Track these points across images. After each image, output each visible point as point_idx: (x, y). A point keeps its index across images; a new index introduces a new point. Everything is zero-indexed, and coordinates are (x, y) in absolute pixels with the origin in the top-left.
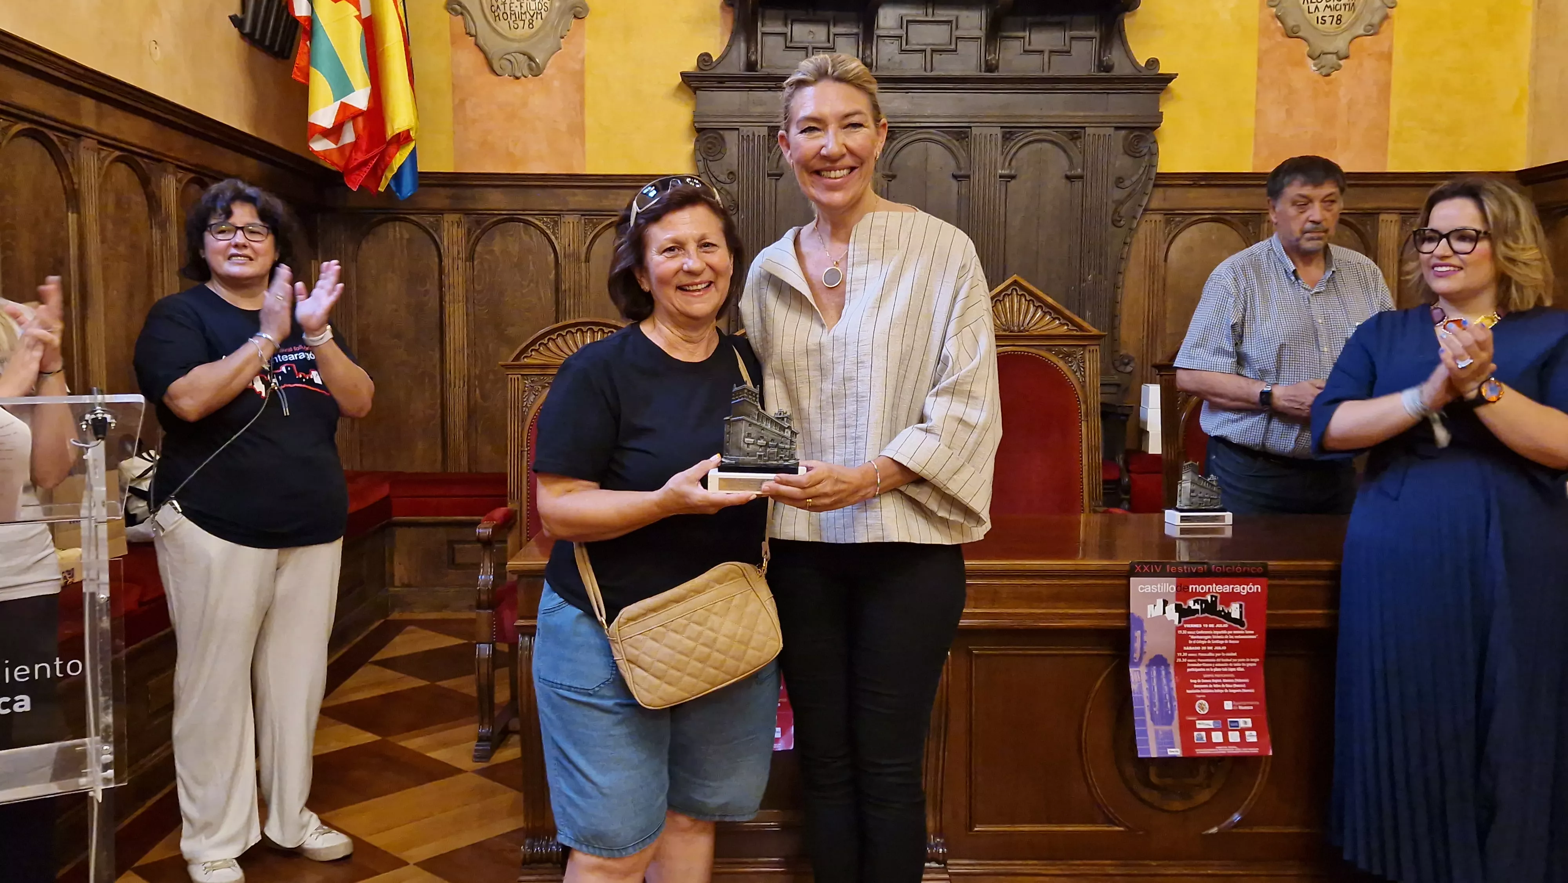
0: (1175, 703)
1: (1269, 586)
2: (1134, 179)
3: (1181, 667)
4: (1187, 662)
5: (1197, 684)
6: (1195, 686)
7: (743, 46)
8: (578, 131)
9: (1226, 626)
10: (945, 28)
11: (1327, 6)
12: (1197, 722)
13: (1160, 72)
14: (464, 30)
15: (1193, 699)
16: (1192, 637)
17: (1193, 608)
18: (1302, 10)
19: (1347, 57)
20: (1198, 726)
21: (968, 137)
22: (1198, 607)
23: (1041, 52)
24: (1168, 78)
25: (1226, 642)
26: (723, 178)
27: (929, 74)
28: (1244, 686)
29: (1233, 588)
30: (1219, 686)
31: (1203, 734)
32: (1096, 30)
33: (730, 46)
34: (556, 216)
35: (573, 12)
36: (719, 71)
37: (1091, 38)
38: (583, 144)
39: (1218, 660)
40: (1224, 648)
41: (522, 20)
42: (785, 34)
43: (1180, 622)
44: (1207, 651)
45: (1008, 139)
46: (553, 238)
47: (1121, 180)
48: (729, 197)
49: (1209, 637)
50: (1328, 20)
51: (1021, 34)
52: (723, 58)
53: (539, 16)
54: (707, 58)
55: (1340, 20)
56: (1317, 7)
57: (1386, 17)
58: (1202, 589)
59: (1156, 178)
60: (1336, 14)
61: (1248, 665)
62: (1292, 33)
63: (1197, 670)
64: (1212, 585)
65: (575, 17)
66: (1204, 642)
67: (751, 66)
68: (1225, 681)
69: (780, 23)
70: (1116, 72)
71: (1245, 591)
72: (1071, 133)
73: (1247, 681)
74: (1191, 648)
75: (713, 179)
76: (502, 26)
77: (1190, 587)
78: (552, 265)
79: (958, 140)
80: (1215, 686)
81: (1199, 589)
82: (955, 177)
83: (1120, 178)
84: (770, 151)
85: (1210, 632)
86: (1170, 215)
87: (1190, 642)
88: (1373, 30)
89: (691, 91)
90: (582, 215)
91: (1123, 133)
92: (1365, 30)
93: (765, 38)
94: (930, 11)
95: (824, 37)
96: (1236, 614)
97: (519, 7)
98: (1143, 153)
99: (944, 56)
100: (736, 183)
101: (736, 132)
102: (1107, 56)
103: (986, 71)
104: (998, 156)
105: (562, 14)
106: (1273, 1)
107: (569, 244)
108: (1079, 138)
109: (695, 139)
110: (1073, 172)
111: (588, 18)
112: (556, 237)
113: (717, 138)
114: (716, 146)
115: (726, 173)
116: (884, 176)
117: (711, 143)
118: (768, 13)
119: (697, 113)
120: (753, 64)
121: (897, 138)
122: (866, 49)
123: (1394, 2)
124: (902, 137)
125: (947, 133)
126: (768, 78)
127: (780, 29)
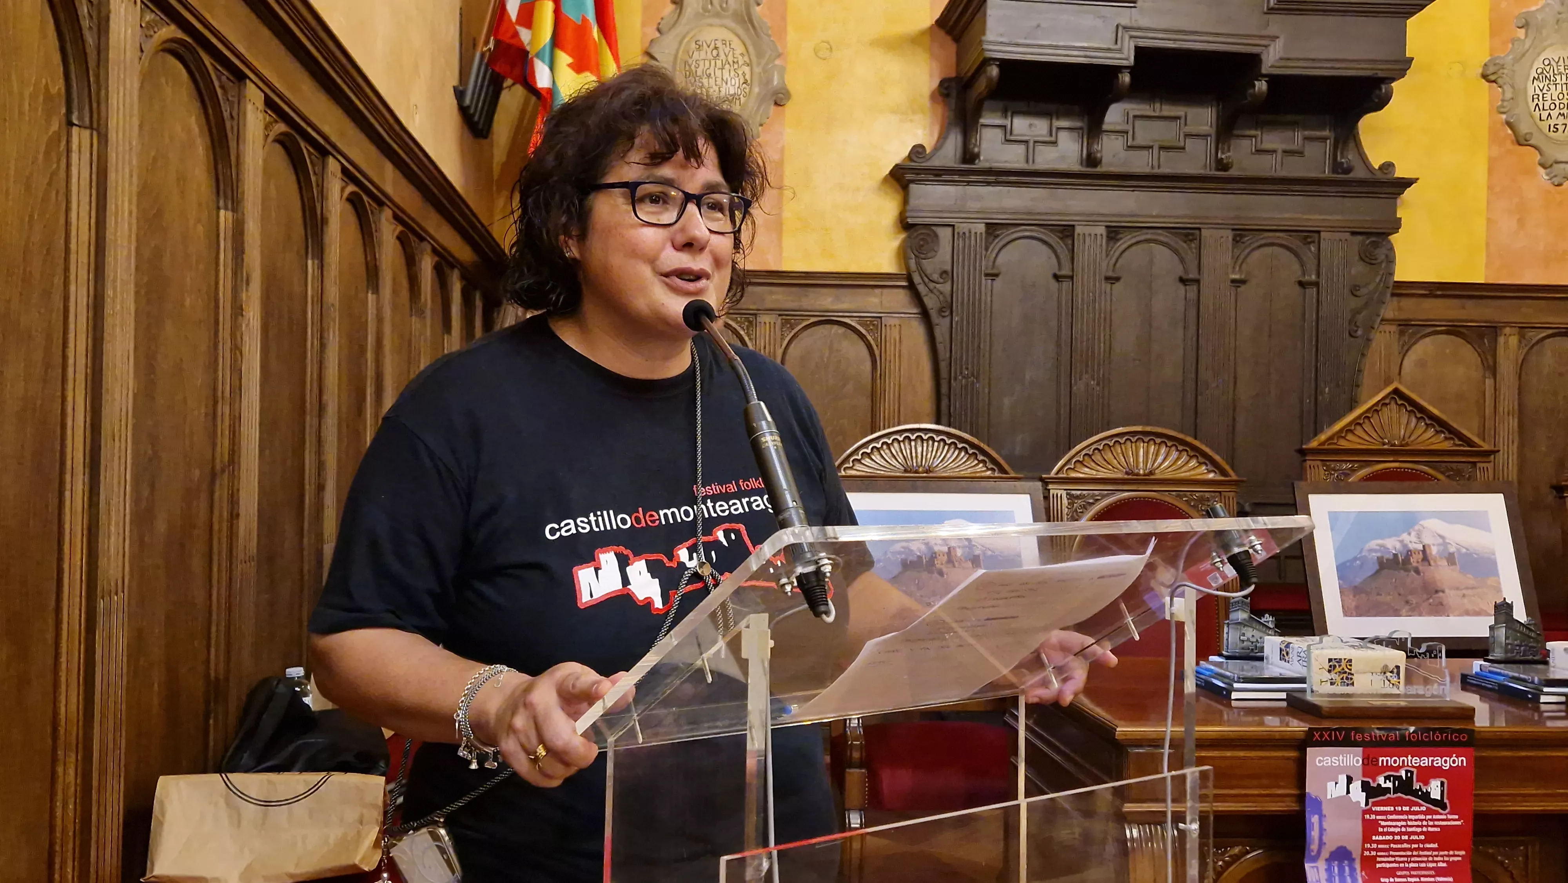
2: (1371, 287)
7: (958, 136)
8: (775, 225)
10: (1173, 125)
11: (1560, 114)
13: (1396, 176)
18: (1533, 117)
21: (1197, 239)
23: (1274, 152)
26: (935, 277)
27: (1156, 171)
32: (1330, 131)
33: (942, 136)
34: (750, 316)
35: (774, 98)
36: (934, 163)
37: (1324, 139)
38: (779, 239)
42: (1005, 127)
45: (1237, 242)
46: (746, 339)
47: (1357, 288)
48: (941, 298)
50: (1561, 128)
51: (1253, 132)
52: (937, 149)
53: (738, 102)
54: (920, 150)
56: (1549, 114)
59: (1394, 286)
62: (1521, 141)
65: (776, 104)
67: (968, 158)
69: (999, 114)
70: (1351, 175)
72: (1306, 237)
75: (925, 279)
79: (1185, 242)
82: (1182, 280)
83: (1356, 286)
84: (987, 249)
86: (1404, 325)
89: (899, 186)
90: (780, 315)
91: (1360, 238)
93: (985, 130)
94: (1158, 106)
95: (1046, 131)
97: (717, 91)
98: (1379, 261)
99: (1172, 153)
100: (949, 283)
101: (950, 229)
102: (1342, 157)
103: (1218, 169)
104: (1229, 260)
105: (762, 100)
106: (1503, 107)
107: (765, 348)
108: (1313, 242)
109: (903, 236)
110: (1307, 278)
111: (790, 108)
112: (750, 339)
113: (929, 235)
114: (928, 243)
115: (939, 272)
116: (1107, 279)
117: (922, 239)
118: (987, 104)
119: (908, 208)
120: (969, 156)
121: (1121, 239)
122: (1093, 143)
124: (1126, 238)
125: (1173, 234)
126: (989, 172)
127: (999, 121)
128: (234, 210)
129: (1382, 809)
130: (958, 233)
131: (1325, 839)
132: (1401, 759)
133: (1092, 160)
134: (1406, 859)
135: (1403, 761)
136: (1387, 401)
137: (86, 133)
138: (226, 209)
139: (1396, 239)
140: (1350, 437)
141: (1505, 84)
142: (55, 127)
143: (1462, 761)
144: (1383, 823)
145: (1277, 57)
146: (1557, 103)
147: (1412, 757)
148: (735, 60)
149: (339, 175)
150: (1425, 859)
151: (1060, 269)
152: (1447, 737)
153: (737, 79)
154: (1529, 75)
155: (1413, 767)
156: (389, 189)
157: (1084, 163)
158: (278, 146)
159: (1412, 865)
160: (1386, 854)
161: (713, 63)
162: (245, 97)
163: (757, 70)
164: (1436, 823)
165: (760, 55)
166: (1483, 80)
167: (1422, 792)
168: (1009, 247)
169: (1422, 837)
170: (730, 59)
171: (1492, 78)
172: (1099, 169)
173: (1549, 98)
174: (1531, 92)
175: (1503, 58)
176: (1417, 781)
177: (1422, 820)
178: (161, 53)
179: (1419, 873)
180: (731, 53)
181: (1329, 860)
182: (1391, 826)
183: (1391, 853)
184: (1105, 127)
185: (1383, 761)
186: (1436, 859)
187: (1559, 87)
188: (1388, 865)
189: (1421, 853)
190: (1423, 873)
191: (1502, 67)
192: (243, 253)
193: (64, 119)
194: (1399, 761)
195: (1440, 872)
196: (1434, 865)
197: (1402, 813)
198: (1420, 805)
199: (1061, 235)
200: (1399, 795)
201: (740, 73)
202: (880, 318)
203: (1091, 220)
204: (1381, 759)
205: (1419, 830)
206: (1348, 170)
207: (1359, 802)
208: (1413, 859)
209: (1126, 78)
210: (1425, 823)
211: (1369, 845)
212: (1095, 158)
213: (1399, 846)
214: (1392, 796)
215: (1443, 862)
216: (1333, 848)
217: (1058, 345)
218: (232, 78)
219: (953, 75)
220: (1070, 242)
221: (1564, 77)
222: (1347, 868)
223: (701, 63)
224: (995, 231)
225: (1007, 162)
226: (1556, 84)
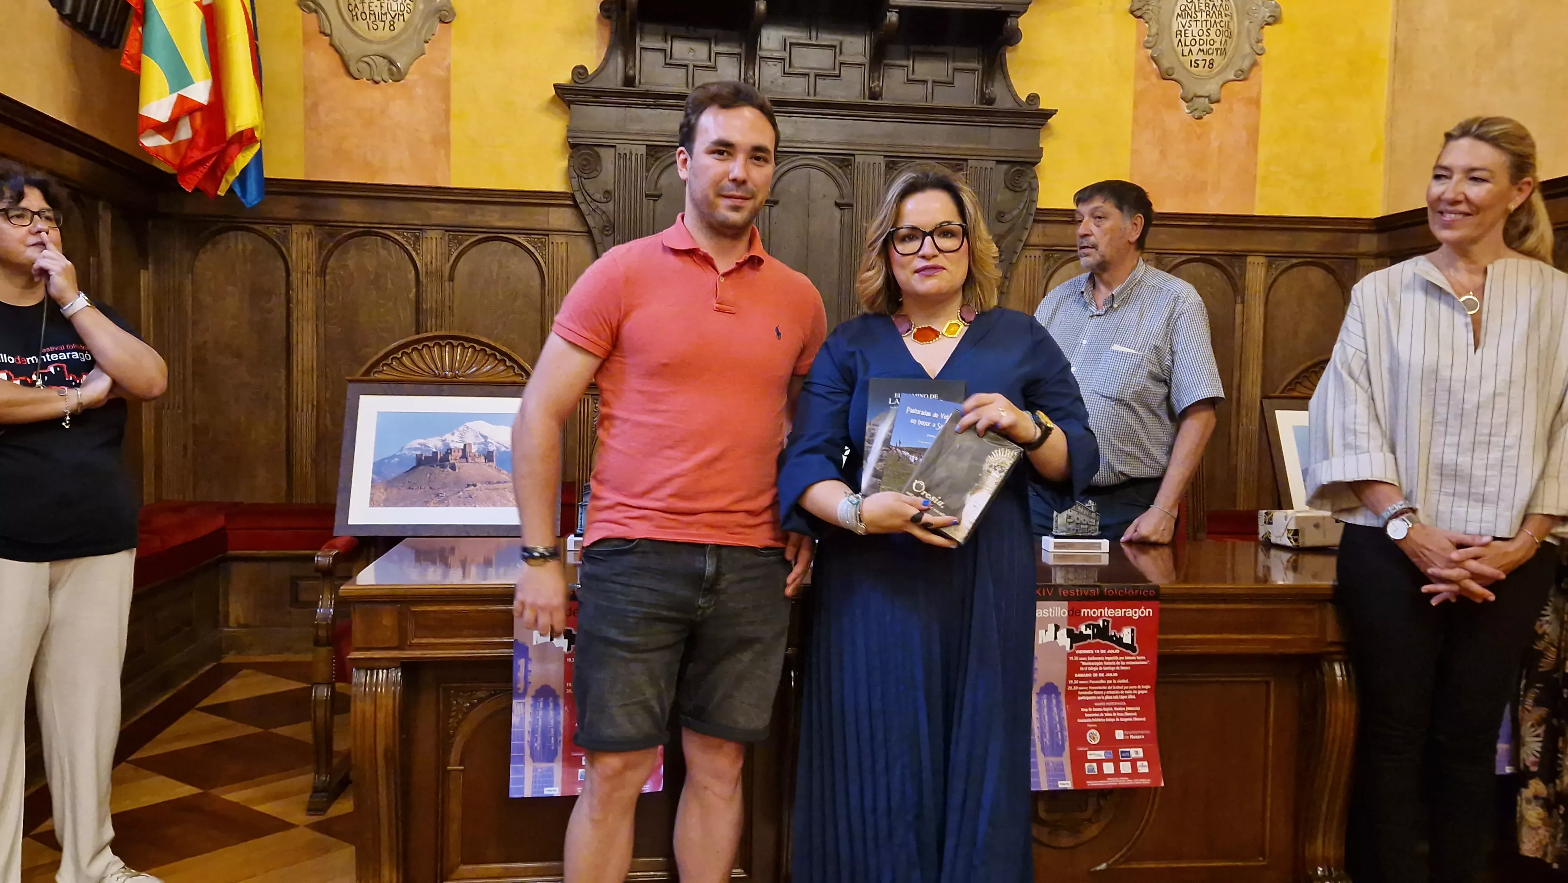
0: (1066, 733)
1: (1161, 610)
2: (1015, 213)
3: (1072, 696)
4: (1078, 690)
5: (1089, 712)
6: (1087, 715)
7: (620, 60)
8: (442, 141)
9: (1117, 651)
10: (829, 53)
11: (1200, 49)
12: (1089, 752)
13: (1041, 107)
14: (319, 29)
15: (1085, 728)
16: (1084, 663)
17: (1085, 632)
18: (1176, 52)
19: (1218, 101)
20: (1089, 757)
21: (851, 165)
22: (1089, 632)
23: (925, 82)
24: (1048, 114)
25: (1118, 668)
26: (598, 196)
27: (811, 98)
28: (1135, 714)
29: (1125, 612)
30: (1110, 715)
31: (1095, 765)
32: (978, 63)
33: (606, 60)
34: (418, 231)
35: (439, 16)
36: (595, 85)
37: (973, 71)
38: (448, 156)
39: (1110, 688)
40: (1116, 675)
41: (382, 21)
42: (665, 51)
43: (1071, 648)
44: (1098, 678)
45: (891, 168)
46: (414, 254)
47: (1002, 215)
48: (604, 217)
49: (1101, 663)
50: (1201, 63)
51: (904, 63)
52: (598, 72)
53: (401, 18)
54: (581, 71)
55: (1212, 64)
56: (1190, 50)
57: (1254, 64)
58: (1094, 613)
59: (1036, 213)
60: (1208, 58)
61: (1139, 692)
62: (1166, 75)
63: (1088, 698)
64: (1104, 609)
65: (441, 21)
66: (1096, 669)
67: (629, 81)
68: (1116, 709)
69: (660, 38)
70: (999, 105)
71: (1137, 615)
72: (953, 164)
73: (1138, 709)
74: (1082, 675)
75: (588, 198)
76: (361, 26)
77: (1083, 611)
78: (413, 283)
79: (840, 168)
80: (1106, 715)
81: (1091, 612)
82: (837, 205)
83: (1000, 211)
84: (648, 170)
85: (1102, 658)
86: (1048, 251)
87: (1082, 669)
88: (1243, 76)
89: (565, 105)
90: (446, 231)
91: (1005, 166)
92: (1235, 76)
93: (644, 53)
94: (814, 34)
95: (705, 56)
96: (1127, 640)
97: (379, 7)
98: (1023, 188)
99: (828, 81)
100: (611, 202)
101: (613, 150)
102: (989, 88)
103: (870, 98)
104: (879, 184)
105: (426, 18)
106: (1147, 42)
107: (432, 262)
108: (961, 169)
109: (570, 155)
111: (456, 25)
112: (417, 254)
113: (590, 155)
114: (591, 163)
115: (602, 192)
118: (646, 27)
119: (572, 128)
120: (631, 79)
122: (750, 69)
123: (1263, 49)
124: (785, 162)
125: (830, 159)
126: (646, 95)
127: (660, 45)
130: (620, 154)
139: (1038, 169)
141: (1151, 19)
146: (1197, 38)
154: (1172, 14)
166: (1132, 16)
171: (1139, 13)
173: (1190, 35)
174: (1175, 29)
181: (534, 697)
184: (761, 53)
187: (1199, 23)
191: (1148, 3)
202: (546, 235)
206: (995, 101)
207: (561, 648)
209: (762, 6)
221: (1204, 14)
222: (551, 703)
224: (656, 152)
225: (667, 85)
226: (1196, 21)
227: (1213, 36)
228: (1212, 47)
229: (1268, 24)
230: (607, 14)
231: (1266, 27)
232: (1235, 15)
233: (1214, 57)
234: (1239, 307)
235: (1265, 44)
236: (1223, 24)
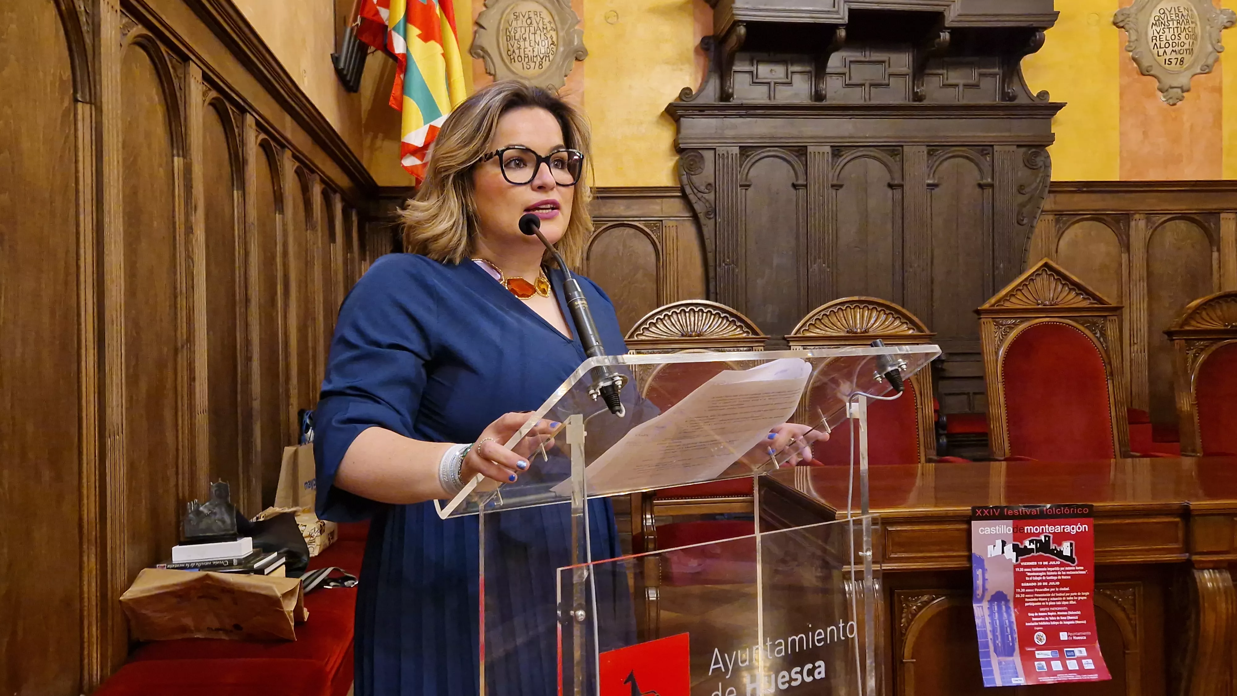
2: (1033, 186)
7: (719, 81)
10: (880, 67)
11: (1173, 50)
13: (1050, 101)
14: (484, 70)
18: (1153, 54)
19: (1188, 91)
21: (900, 154)
23: (957, 86)
24: (1057, 107)
26: (702, 188)
27: (868, 103)
32: (999, 69)
33: (705, 81)
35: (575, 55)
36: (698, 102)
37: (994, 75)
41: (533, 62)
42: (752, 72)
45: (932, 155)
47: (1023, 187)
48: (707, 205)
50: (1174, 61)
51: (940, 71)
52: (700, 91)
53: (547, 59)
54: (688, 92)
55: (1183, 61)
56: (1165, 51)
57: (1217, 60)
59: (1050, 185)
60: (1179, 57)
62: (1144, 72)
65: (577, 59)
69: (747, 63)
70: (1016, 102)
72: (983, 150)
76: (517, 67)
79: (891, 156)
82: (890, 186)
83: (1021, 186)
84: (741, 166)
86: (1059, 215)
88: (1207, 69)
89: (673, 119)
91: (1023, 150)
92: (1201, 70)
93: (737, 76)
94: (867, 53)
95: (783, 75)
97: (532, 51)
98: (1039, 166)
99: (879, 89)
100: (713, 192)
101: (713, 152)
102: (1008, 88)
103: (914, 100)
104: (925, 169)
105: (565, 58)
106: (1130, 46)
108: (989, 154)
109: (677, 158)
110: (984, 181)
111: (587, 60)
113: (696, 156)
114: (696, 162)
115: (705, 184)
116: (833, 186)
117: (692, 160)
118: (738, 55)
119: (680, 136)
120: (725, 96)
121: (843, 155)
122: (819, 84)
123: (1222, 47)
124: (847, 154)
125: (882, 150)
126: (741, 107)
127: (747, 68)
128: (184, 157)
129: (1029, 563)
130: (719, 154)
131: (987, 586)
132: (1041, 527)
133: (819, 96)
134: (1046, 599)
135: (1043, 529)
136: (1040, 272)
137: (88, 107)
138: (178, 156)
139: (1051, 149)
140: (1013, 300)
141: (1130, 29)
142: (66, 104)
143: (1085, 527)
144: (1029, 574)
145: (956, 15)
146: (1170, 42)
147: (1049, 526)
148: (545, 27)
149: (254, 126)
150: (1061, 599)
151: (797, 180)
152: (1073, 511)
153: (546, 41)
154: (1148, 23)
155: (1049, 533)
156: (289, 135)
157: (813, 98)
158: (211, 108)
159: (1051, 603)
160: (1032, 596)
161: (528, 29)
162: (189, 74)
163: (561, 34)
164: (1068, 573)
165: (563, 21)
166: (1115, 27)
167: (1057, 551)
168: (757, 164)
169: (1058, 583)
170: (541, 26)
171: (1121, 24)
172: (824, 103)
173: (1164, 39)
174: (1150, 35)
175: (1129, 9)
176: (1053, 543)
177: (1057, 571)
178: (132, 46)
179: (1056, 609)
180: (541, 21)
181: (991, 601)
182: (1034, 576)
183: (1036, 595)
184: (828, 70)
185: (1027, 529)
186: (1068, 598)
187: (1171, 30)
188: (1033, 604)
189: (1057, 595)
190: (1059, 609)
191: (1128, 16)
192: (191, 187)
193: (72, 97)
194: (1040, 530)
195: (1071, 608)
196: (1067, 603)
197: (1043, 566)
198: (1056, 560)
199: (797, 154)
200: (1041, 553)
201: (549, 36)
202: (662, 221)
203: (820, 141)
204: (1026, 528)
205: (1055, 578)
206: (1013, 98)
207: (1011, 560)
208: (1051, 599)
209: (842, 33)
210: (1059, 573)
211: (1019, 590)
212: (821, 95)
213: (1041, 590)
214: (1035, 554)
215: (1074, 600)
216: (993, 593)
217: (797, 238)
218: (179, 60)
219: (711, 33)
220: (804, 159)
221: (1174, 22)
222: (1004, 607)
223: (519, 30)
224: (746, 152)
225: (753, 99)
226: (1169, 28)
227: (1183, 39)
228: (1182, 48)
229: (1226, 28)
230: (706, 46)
231: (1224, 31)
232: (1198, 23)
233: (1184, 55)
234: (1215, 255)
235: (1223, 43)
236: (1190, 30)
